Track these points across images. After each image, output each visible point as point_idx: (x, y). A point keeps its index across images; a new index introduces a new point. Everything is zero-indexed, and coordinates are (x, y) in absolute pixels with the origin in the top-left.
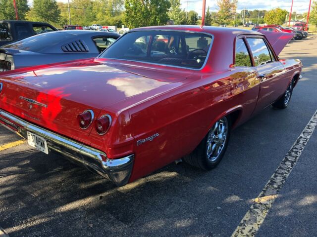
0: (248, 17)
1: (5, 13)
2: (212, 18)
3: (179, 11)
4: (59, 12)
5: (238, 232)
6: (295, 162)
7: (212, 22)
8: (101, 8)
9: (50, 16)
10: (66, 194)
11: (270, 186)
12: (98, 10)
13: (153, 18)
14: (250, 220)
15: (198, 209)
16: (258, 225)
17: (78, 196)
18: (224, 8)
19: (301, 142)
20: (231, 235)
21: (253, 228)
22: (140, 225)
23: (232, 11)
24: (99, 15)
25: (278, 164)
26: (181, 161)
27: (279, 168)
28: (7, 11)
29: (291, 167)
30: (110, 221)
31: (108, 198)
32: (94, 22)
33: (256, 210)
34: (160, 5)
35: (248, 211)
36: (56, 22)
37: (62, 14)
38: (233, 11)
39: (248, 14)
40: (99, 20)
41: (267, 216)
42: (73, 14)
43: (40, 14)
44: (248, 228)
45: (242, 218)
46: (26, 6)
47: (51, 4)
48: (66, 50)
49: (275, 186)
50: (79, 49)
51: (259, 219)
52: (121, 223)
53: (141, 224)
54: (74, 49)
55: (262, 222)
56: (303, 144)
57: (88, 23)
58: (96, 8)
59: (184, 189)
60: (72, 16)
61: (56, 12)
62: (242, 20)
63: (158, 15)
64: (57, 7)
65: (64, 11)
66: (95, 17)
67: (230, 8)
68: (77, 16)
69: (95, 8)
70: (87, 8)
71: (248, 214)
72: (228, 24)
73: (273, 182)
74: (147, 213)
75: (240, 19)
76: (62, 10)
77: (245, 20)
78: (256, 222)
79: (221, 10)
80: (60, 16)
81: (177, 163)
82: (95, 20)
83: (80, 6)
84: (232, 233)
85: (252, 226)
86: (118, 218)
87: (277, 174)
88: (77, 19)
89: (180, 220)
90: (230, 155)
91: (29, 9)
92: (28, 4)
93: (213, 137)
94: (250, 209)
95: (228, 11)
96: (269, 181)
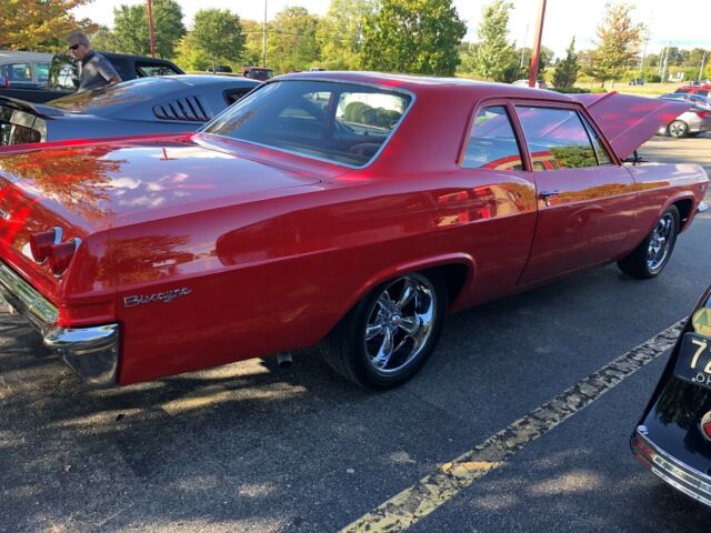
0: (678, 65)
1: (135, 39)
2: (580, 62)
3: (502, 45)
4: (243, 39)
5: (360, 525)
6: (592, 398)
7: (579, 73)
8: (333, 34)
9: (225, 46)
10: (58, 401)
11: (499, 442)
12: (327, 37)
13: (421, 58)
14: (402, 505)
15: (303, 468)
16: (415, 517)
17: (77, 409)
18: (612, 41)
19: (639, 356)
20: (340, 529)
21: (398, 521)
22: (165, 481)
23: (630, 47)
24: (326, 50)
25: (549, 398)
26: (290, 359)
27: (544, 408)
28: (139, 35)
29: (574, 409)
30: (112, 464)
31: (134, 420)
32: (316, 62)
33: (429, 487)
34: (441, 31)
35: (410, 486)
36: (235, 61)
37: (250, 45)
38: (634, 49)
39: (676, 57)
40: (326, 58)
41: (447, 502)
42: (274, 44)
43: (204, 43)
44: (389, 519)
45: (388, 499)
46: (180, 26)
47: (229, 23)
48: (163, 115)
49: (510, 444)
50: (191, 115)
51: (427, 504)
52: (131, 472)
53: (170, 479)
54: (180, 114)
55: (425, 513)
56: (641, 362)
57: (302, 64)
58: (323, 34)
59: (300, 424)
60: (272, 48)
61: (236, 40)
62: (659, 71)
63: (434, 51)
64: (240, 29)
65: (257, 38)
66: (318, 51)
67: (626, 41)
68: (282, 50)
69: (321, 32)
70: (306, 32)
71: (406, 492)
72: (617, 78)
73: (510, 434)
74: (194, 459)
75: (656, 68)
76: (250, 35)
77: (667, 71)
78: (413, 511)
79: (603, 45)
80: (244, 49)
81: (280, 361)
82: (319, 59)
83: (290, 29)
84: (346, 524)
85: (399, 517)
86: (129, 461)
87: (530, 420)
88: (281, 55)
89: (251, 482)
90: (448, 366)
91: (184, 32)
92: (183, 21)
93: (394, 318)
94: (419, 484)
95: (621, 49)
96: (502, 432)
